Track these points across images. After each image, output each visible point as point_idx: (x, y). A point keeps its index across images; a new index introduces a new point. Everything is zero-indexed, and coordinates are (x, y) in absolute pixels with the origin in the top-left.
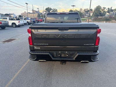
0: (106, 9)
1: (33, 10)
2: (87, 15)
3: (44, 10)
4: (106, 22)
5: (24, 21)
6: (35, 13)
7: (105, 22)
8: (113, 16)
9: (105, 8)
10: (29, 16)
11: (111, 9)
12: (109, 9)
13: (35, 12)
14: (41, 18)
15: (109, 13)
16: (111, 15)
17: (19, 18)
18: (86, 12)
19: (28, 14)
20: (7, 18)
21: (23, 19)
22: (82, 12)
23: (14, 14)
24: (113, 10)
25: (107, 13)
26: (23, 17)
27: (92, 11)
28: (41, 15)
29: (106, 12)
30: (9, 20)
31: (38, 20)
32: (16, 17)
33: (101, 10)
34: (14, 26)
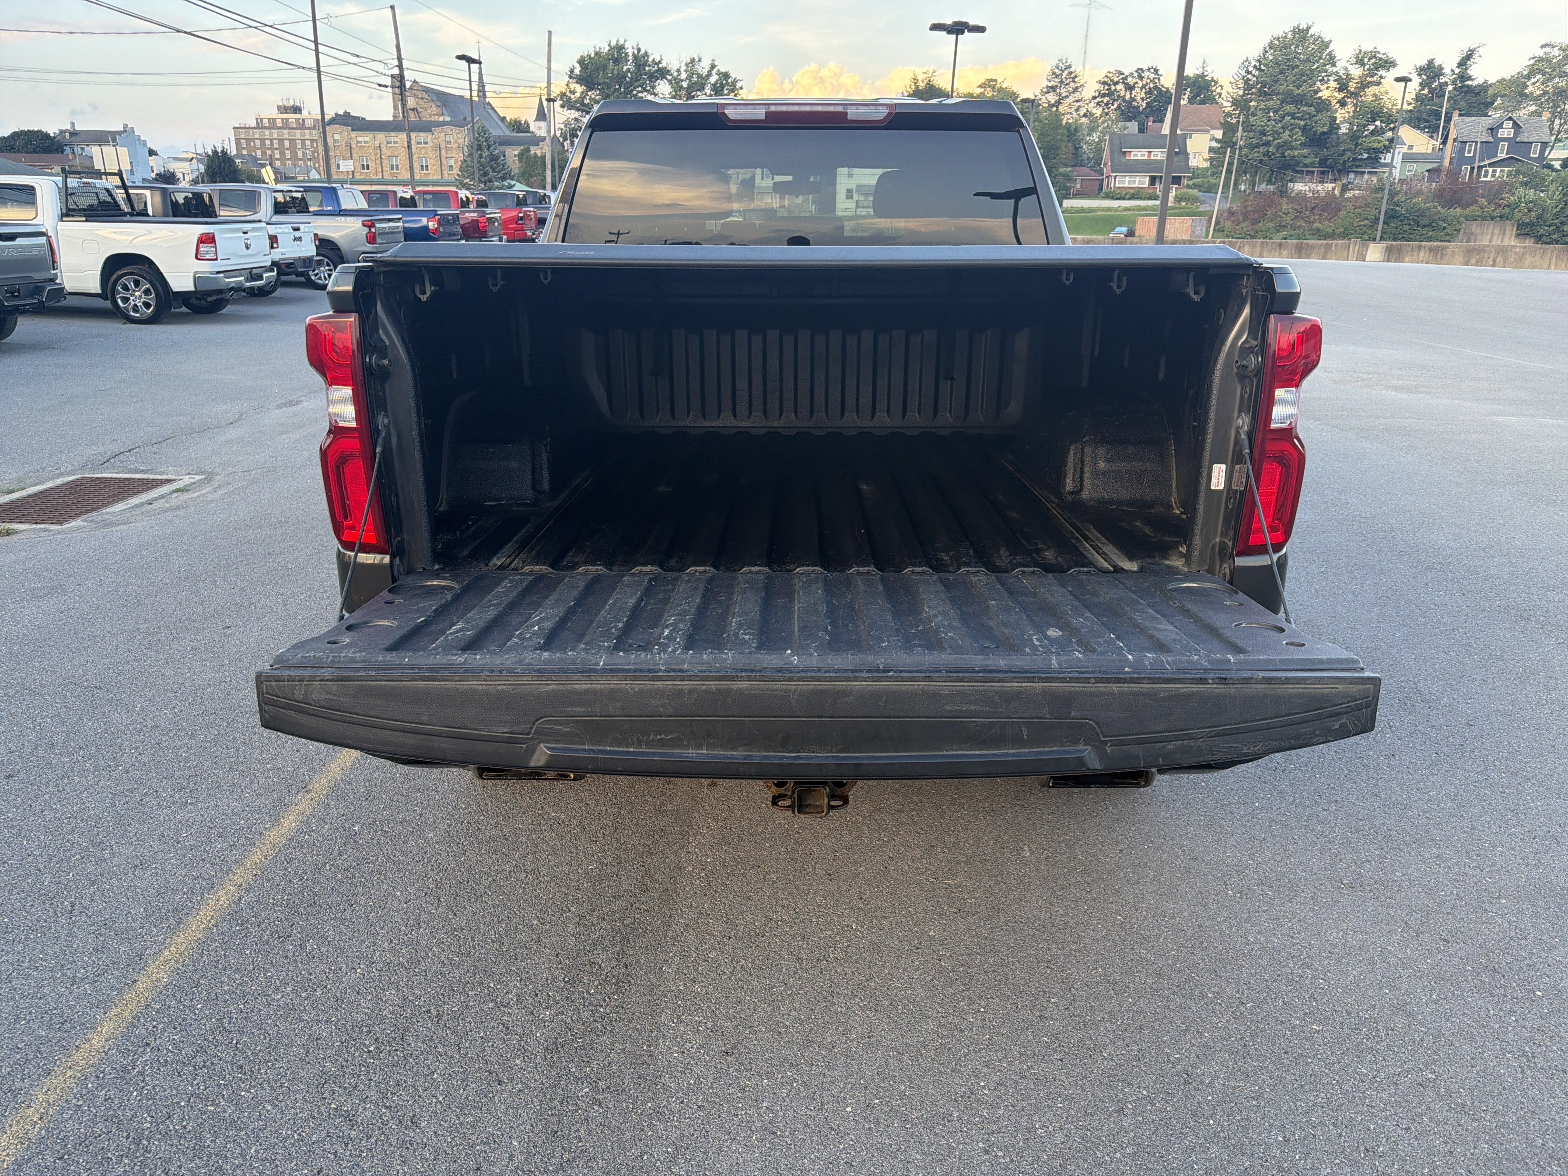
0: (1389, 76)
1: (399, 79)
2: (1138, 155)
3: (560, 85)
4: (1392, 255)
5: (284, 232)
6: (427, 127)
7: (1375, 251)
8: (1491, 175)
9: (1388, 64)
10: (346, 166)
11: (1463, 77)
12: (1430, 71)
13: (431, 112)
14: (520, 189)
15: (1432, 130)
16: (1460, 159)
17: (205, 188)
18: (1129, 112)
19: (338, 135)
20: (30, 191)
21: (266, 207)
22: (1069, 115)
23: (127, 132)
24: (1484, 88)
25: (1406, 133)
26: (268, 173)
27: (1211, 100)
28: (512, 153)
29: (1391, 120)
30: (68, 213)
31: (471, 215)
32: (168, 178)
33: (1327, 92)
34: (138, 297)
